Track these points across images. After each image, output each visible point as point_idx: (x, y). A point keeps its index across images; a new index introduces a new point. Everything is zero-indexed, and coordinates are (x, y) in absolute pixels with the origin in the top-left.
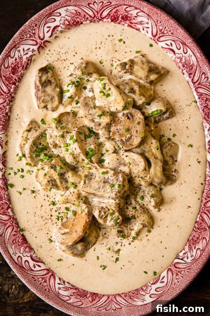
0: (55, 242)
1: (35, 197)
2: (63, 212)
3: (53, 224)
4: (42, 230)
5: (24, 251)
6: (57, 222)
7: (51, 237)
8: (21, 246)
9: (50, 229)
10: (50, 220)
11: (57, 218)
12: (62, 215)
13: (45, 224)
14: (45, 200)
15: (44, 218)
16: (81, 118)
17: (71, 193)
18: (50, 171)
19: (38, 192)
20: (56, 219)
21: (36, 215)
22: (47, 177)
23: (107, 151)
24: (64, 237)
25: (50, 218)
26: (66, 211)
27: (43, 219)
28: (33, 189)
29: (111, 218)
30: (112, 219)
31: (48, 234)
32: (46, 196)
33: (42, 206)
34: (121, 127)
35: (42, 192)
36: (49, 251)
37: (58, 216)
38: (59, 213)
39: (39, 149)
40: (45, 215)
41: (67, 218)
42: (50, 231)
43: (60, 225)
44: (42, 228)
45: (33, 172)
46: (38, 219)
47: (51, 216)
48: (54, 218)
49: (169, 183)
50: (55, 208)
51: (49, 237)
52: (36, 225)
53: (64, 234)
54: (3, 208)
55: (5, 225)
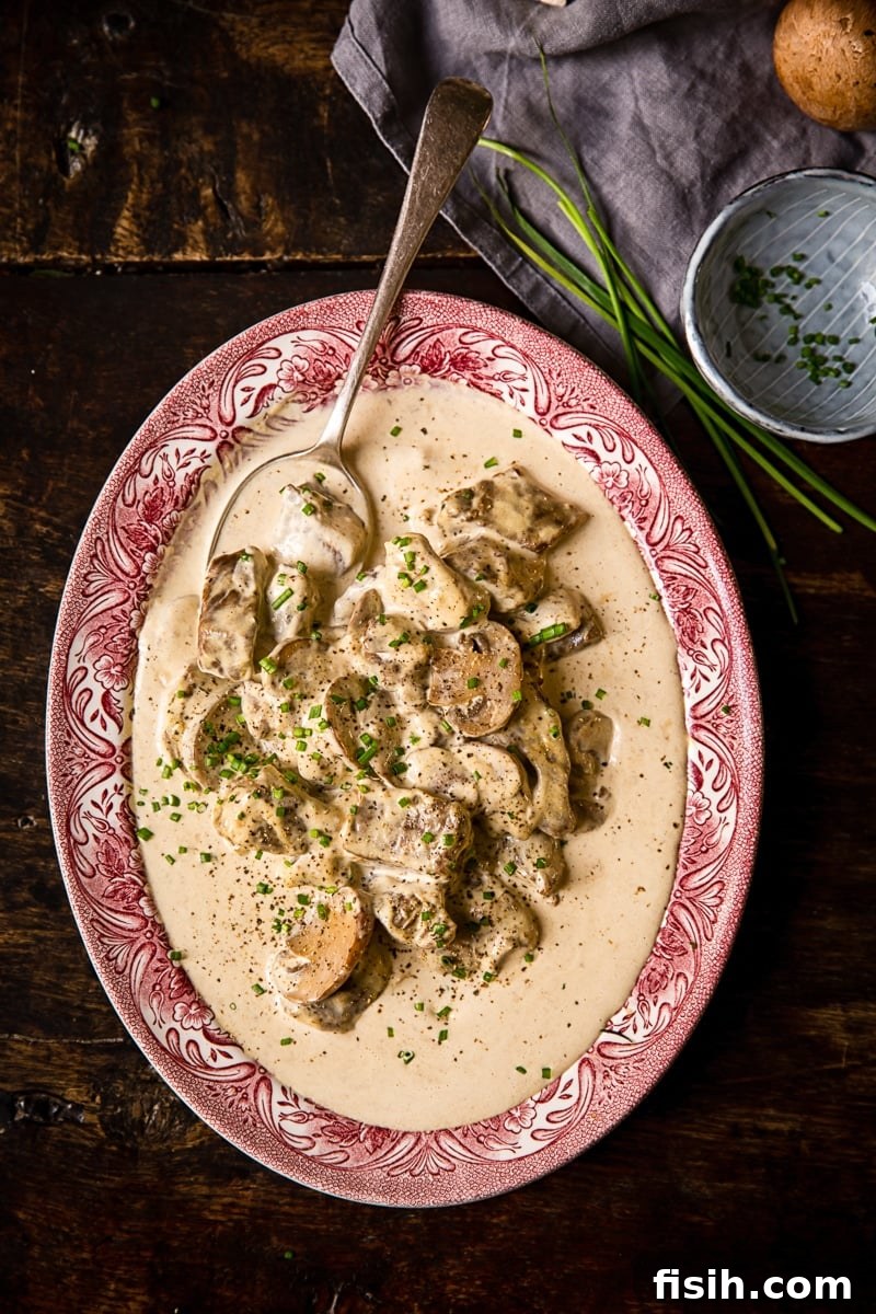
0: (270, 992)
1: (211, 872)
2: (292, 909)
3: (265, 943)
4: (234, 960)
5: (186, 1013)
6: (277, 937)
7: (261, 980)
8: (175, 1001)
9: (257, 959)
10: (256, 933)
11: (276, 924)
12: (289, 915)
13: (242, 944)
14: (238, 881)
15: (239, 930)
16: (339, 654)
17: (313, 858)
18: (255, 804)
19: (221, 860)
20: (274, 927)
21: (217, 921)
22: (248, 821)
23: (415, 740)
24: (296, 977)
25: (257, 929)
26: (300, 906)
27: (236, 932)
28: (208, 851)
29: (425, 927)
30: (428, 930)
31: (251, 971)
32: (242, 870)
33: (232, 897)
34: (457, 676)
35: (233, 860)
36: (256, 1018)
37: (277, 920)
38: (281, 912)
39: (221, 745)
40: (241, 920)
41: (304, 924)
42: (256, 964)
43: (284, 945)
44: (234, 956)
45: (206, 805)
46: (224, 934)
47: (259, 921)
48: (267, 927)
49: (585, 828)
50: (269, 900)
51: (256, 982)
52: (217, 947)
53: (296, 969)
54: (124, 896)
55: (133, 941)
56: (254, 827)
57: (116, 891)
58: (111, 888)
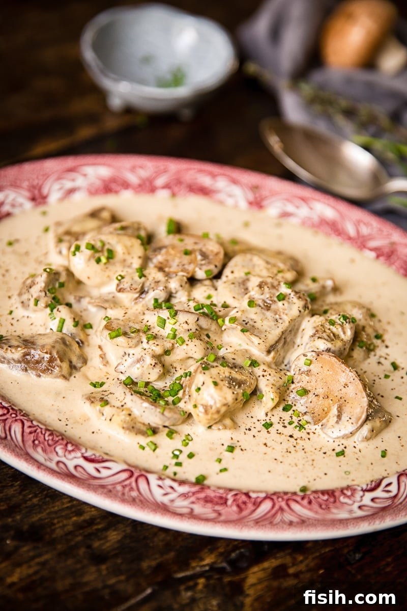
0: (345, 448)
1: (242, 450)
2: (291, 417)
3: (309, 439)
4: (313, 460)
5: (349, 497)
6: (308, 431)
7: (334, 450)
8: (337, 501)
9: (318, 447)
10: (298, 441)
11: (298, 428)
12: (295, 419)
13: (303, 451)
14: (254, 436)
15: (292, 449)
19: (235, 441)
20: (300, 431)
21: (280, 459)
23: (209, 297)
25: (296, 440)
26: (291, 412)
27: (293, 452)
28: (225, 447)
29: (338, 327)
30: (342, 326)
31: (325, 453)
32: (247, 432)
33: (265, 444)
35: (238, 436)
36: (360, 464)
37: (296, 427)
38: (290, 423)
40: (285, 445)
41: (305, 413)
42: (321, 448)
43: (316, 426)
44: (310, 458)
45: (189, 435)
46: (290, 459)
47: (291, 436)
48: (297, 433)
50: (276, 426)
51: (334, 453)
52: (300, 466)
53: (339, 417)
54: (244, 503)
55: (281, 509)
56: (226, 383)
57: (238, 506)
58: (235, 508)
